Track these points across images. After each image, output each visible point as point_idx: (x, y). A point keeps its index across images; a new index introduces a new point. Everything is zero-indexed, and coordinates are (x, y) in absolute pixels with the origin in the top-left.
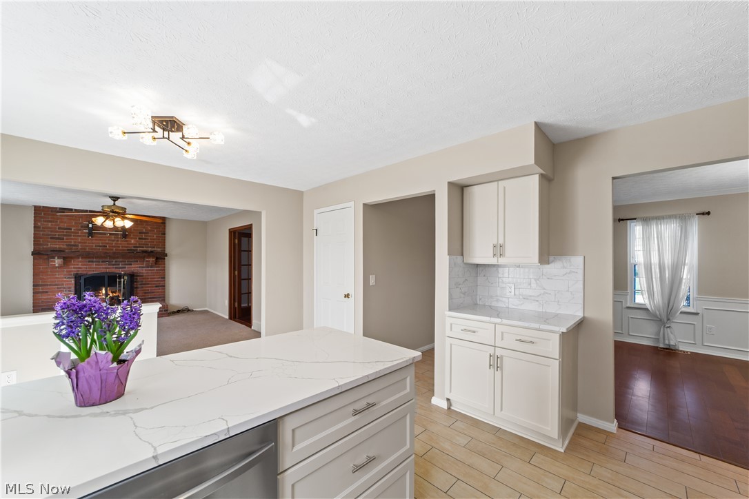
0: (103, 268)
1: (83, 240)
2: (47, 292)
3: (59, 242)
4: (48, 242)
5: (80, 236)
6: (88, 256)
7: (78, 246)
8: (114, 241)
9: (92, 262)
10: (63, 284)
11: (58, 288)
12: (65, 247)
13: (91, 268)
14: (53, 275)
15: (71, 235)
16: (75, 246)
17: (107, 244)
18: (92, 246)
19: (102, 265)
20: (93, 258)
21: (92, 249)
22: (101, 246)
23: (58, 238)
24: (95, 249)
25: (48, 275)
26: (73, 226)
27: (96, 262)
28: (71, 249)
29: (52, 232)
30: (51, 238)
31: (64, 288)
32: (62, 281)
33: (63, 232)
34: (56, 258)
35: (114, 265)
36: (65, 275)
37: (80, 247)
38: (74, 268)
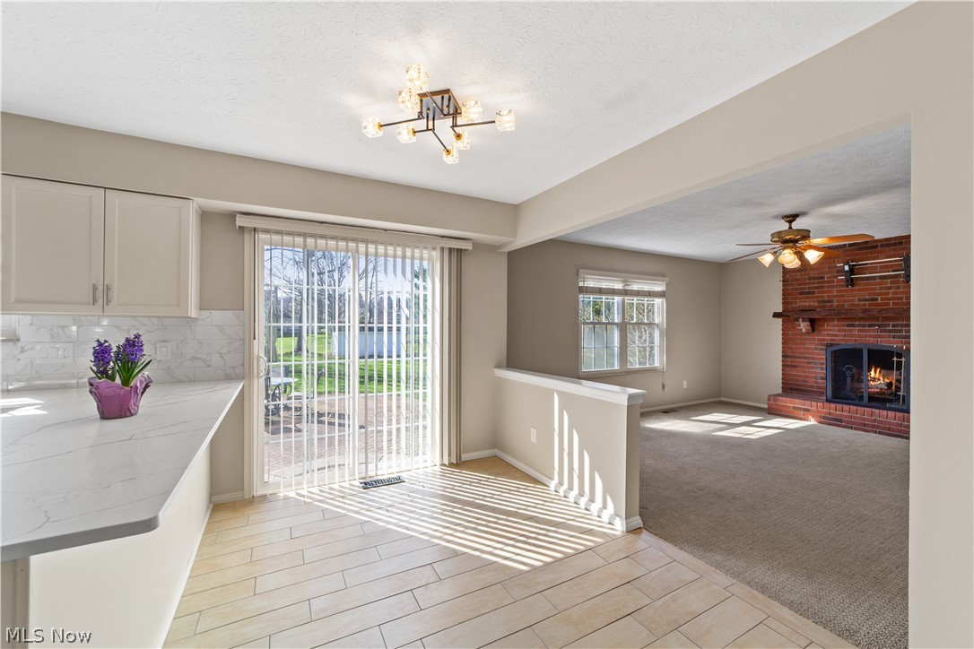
0: (871, 336)
1: (840, 291)
2: (796, 366)
3: (809, 298)
4: (797, 298)
5: (835, 286)
6: (847, 316)
7: (832, 301)
8: (891, 288)
9: (853, 326)
10: (814, 358)
11: (808, 363)
12: (816, 304)
13: (851, 335)
14: (801, 344)
15: (823, 287)
16: (830, 301)
17: (878, 294)
18: (853, 300)
19: (868, 331)
20: (854, 319)
21: (852, 305)
22: (866, 300)
23: (808, 293)
24: (858, 305)
25: (796, 344)
26: (827, 273)
27: (859, 325)
28: (824, 307)
29: (800, 284)
30: (801, 294)
31: (815, 363)
32: (813, 353)
33: (814, 283)
34: (801, 320)
35: (890, 331)
36: (816, 345)
37: (836, 304)
38: (828, 335)
